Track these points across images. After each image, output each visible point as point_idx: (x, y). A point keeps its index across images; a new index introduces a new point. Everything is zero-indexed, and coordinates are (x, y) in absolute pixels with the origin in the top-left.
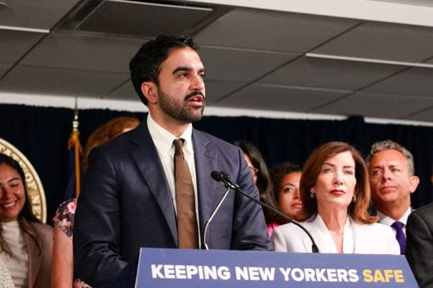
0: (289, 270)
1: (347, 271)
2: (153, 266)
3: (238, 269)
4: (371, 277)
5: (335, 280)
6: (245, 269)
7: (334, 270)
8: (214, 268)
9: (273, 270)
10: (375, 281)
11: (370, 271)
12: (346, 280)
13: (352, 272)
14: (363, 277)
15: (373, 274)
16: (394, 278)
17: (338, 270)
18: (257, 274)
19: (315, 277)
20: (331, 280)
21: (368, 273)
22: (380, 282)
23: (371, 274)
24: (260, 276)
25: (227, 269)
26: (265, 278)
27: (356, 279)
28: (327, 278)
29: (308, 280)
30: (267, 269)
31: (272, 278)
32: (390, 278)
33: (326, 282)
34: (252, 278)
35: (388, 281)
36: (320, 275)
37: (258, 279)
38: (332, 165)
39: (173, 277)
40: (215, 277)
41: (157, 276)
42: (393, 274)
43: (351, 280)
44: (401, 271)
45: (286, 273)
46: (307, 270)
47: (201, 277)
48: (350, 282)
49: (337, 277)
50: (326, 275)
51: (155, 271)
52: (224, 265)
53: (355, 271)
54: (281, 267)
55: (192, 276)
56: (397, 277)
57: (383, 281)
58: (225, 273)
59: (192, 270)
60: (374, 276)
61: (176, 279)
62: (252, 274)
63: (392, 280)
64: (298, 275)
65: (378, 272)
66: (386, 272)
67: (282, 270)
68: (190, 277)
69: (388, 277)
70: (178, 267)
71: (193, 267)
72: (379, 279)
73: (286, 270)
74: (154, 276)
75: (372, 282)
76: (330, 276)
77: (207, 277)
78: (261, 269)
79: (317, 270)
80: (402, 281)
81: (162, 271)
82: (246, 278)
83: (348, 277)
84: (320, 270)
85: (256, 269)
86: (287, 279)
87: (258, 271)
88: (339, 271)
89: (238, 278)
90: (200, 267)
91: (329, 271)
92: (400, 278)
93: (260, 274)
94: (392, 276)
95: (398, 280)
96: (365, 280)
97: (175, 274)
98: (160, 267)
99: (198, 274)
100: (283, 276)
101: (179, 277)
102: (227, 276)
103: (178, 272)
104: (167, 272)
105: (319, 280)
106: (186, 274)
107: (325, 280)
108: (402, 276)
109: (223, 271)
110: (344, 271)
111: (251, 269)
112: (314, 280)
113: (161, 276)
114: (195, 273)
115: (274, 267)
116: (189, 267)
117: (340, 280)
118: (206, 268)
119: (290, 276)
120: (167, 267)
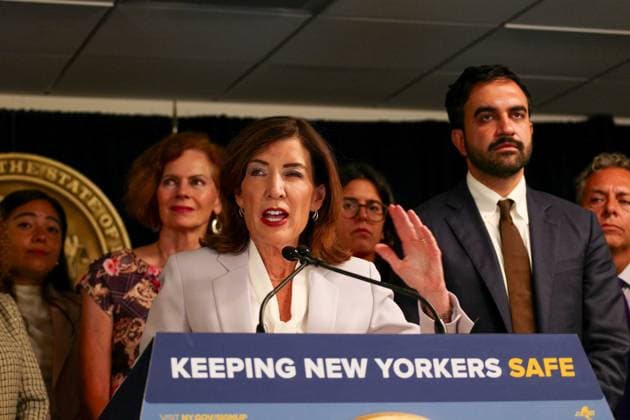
0: (390, 361)
1: (484, 361)
2: (174, 360)
3: (308, 362)
4: (522, 369)
5: (464, 375)
6: (320, 361)
7: (462, 361)
8: (270, 361)
9: (364, 361)
10: (529, 375)
11: (520, 361)
12: (482, 375)
13: (492, 363)
14: (509, 370)
15: (525, 365)
16: (559, 370)
17: (469, 360)
18: (339, 368)
19: (432, 371)
20: (457, 375)
21: (516, 364)
22: (535, 376)
23: (522, 365)
24: (343, 371)
25: (290, 361)
26: (350, 375)
27: (496, 372)
28: (451, 372)
29: (419, 375)
30: (354, 361)
31: (362, 374)
32: (552, 371)
33: (449, 379)
34: (331, 375)
35: (549, 374)
36: (440, 368)
37: (340, 376)
38: (265, 163)
39: (205, 375)
40: (271, 375)
41: (180, 374)
42: (558, 363)
43: (489, 374)
44: (570, 360)
45: (384, 367)
46: (418, 361)
47: (250, 375)
48: (487, 378)
49: (467, 371)
50: (449, 367)
51: (177, 368)
52: (288, 357)
53: (497, 361)
54: (378, 357)
55: (235, 373)
56: (563, 368)
57: (541, 374)
58: (287, 368)
59: (235, 365)
60: (526, 369)
61: (209, 379)
62: (330, 369)
63: (556, 373)
64: (404, 368)
65: (533, 362)
66: (547, 361)
67: (379, 361)
68: (231, 375)
69: (548, 368)
70: (212, 361)
71: (237, 360)
72: (535, 372)
73: (384, 362)
74: (175, 375)
75: (524, 376)
76: (455, 368)
77: (259, 375)
78: (345, 361)
79: (436, 361)
80: (572, 374)
81: (188, 367)
82: (321, 375)
83: (485, 370)
84: (440, 361)
85: (337, 361)
86: (386, 375)
87: (341, 364)
88: (471, 361)
89: (309, 375)
90: (248, 361)
91: (455, 361)
92: (568, 370)
93: (342, 367)
94: (555, 367)
95: (564, 374)
96: (513, 374)
97: (208, 371)
98: (184, 361)
99: (244, 371)
100: (381, 371)
101: (214, 375)
102: (292, 372)
103: (213, 368)
104: (195, 368)
105: (438, 375)
106: (225, 371)
107: (448, 375)
108: (571, 367)
109: (284, 366)
110: (478, 361)
111: (329, 361)
112: (429, 375)
113: (186, 375)
114: (239, 368)
115: (364, 357)
116: (230, 361)
117: (472, 375)
118: (258, 361)
119: (391, 370)
120: (195, 361)
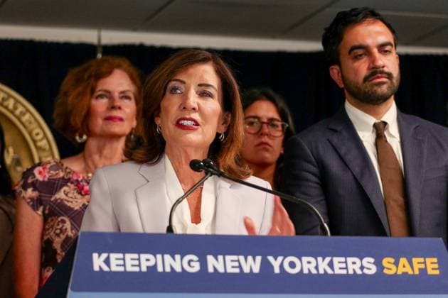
0: (280, 259)
1: (361, 260)
2: (95, 256)
3: (210, 259)
4: (393, 267)
5: (344, 272)
6: (220, 257)
7: (343, 259)
8: (178, 257)
9: (259, 259)
10: (399, 272)
11: (392, 260)
12: (359, 272)
13: (368, 262)
14: (383, 268)
15: (396, 264)
16: (426, 268)
17: (348, 259)
18: (237, 264)
19: (317, 268)
20: (338, 271)
21: (389, 262)
22: (405, 274)
23: (393, 264)
24: (240, 267)
25: (195, 258)
26: (246, 270)
27: (373, 270)
28: (332, 268)
29: (306, 271)
30: (250, 258)
31: (256, 269)
32: (420, 269)
33: (331, 275)
34: (230, 270)
35: (417, 272)
36: (323, 265)
37: (237, 270)
38: (183, 82)
39: (122, 269)
40: (178, 269)
41: (100, 268)
42: (425, 263)
43: (366, 271)
44: (435, 260)
45: (275, 264)
46: (305, 259)
47: (160, 269)
48: (364, 275)
49: (346, 268)
50: (331, 265)
51: (98, 262)
52: (193, 254)
53: (372, 260)
54: (270, 255)
55: (148, 267)
56: (429, 267)
57: (410, 272)
58: (192, 264)
59: (148, 260)
60: (397, 267)
61: (125, 272)
62: (229, 264)
63: (423, 271)
64: (292, 265)
65: (403, 261)
66: (415, 260)
67: (271, 259)
68: (144, 269)
69: (417, 267)
70: (128, 256)
71: (150, 256)
72: (404, 270)
73: (276, 259)
74: (96, 268)
75: (396, 273)
76: (336, 265)
77: (168, 269)
78: (242, 258)
79: (320, 259)
80: (437, 272)
81: (107, 262)
82: (221, 270)
83: (362, 268)
84: (324, 260)
85: (235, 258)
86: (277, 270)
87: (238, 261)
88: (350, 260)
89: (211, 270)
90: (159, 257)
91: (336, 260)
92: (433, 269)
93: (239, 263)
94: (422, 266)
95: (430, 272)
96: (386, 271)
97: (124, 265)
98: (104, 256)
99: (155, 266)
100: (272, 267)
101: (129, 269)
102: (196, 267)
103: (128, 263)
104: (113, 262)
105: (321, 272)
106: (139, 266)
107: (330, 271)
108: (436, 266)
109: (190, 262)
110: (356, 260)
111: (229, 258)
112: (314, 271)
113: (106, 268)
114: (151, 263)
115: (259, 255)
116: (144, 257)
117: (351, 272)
118: (167, 257)
119: (281, 266)
120: (113, 256)
